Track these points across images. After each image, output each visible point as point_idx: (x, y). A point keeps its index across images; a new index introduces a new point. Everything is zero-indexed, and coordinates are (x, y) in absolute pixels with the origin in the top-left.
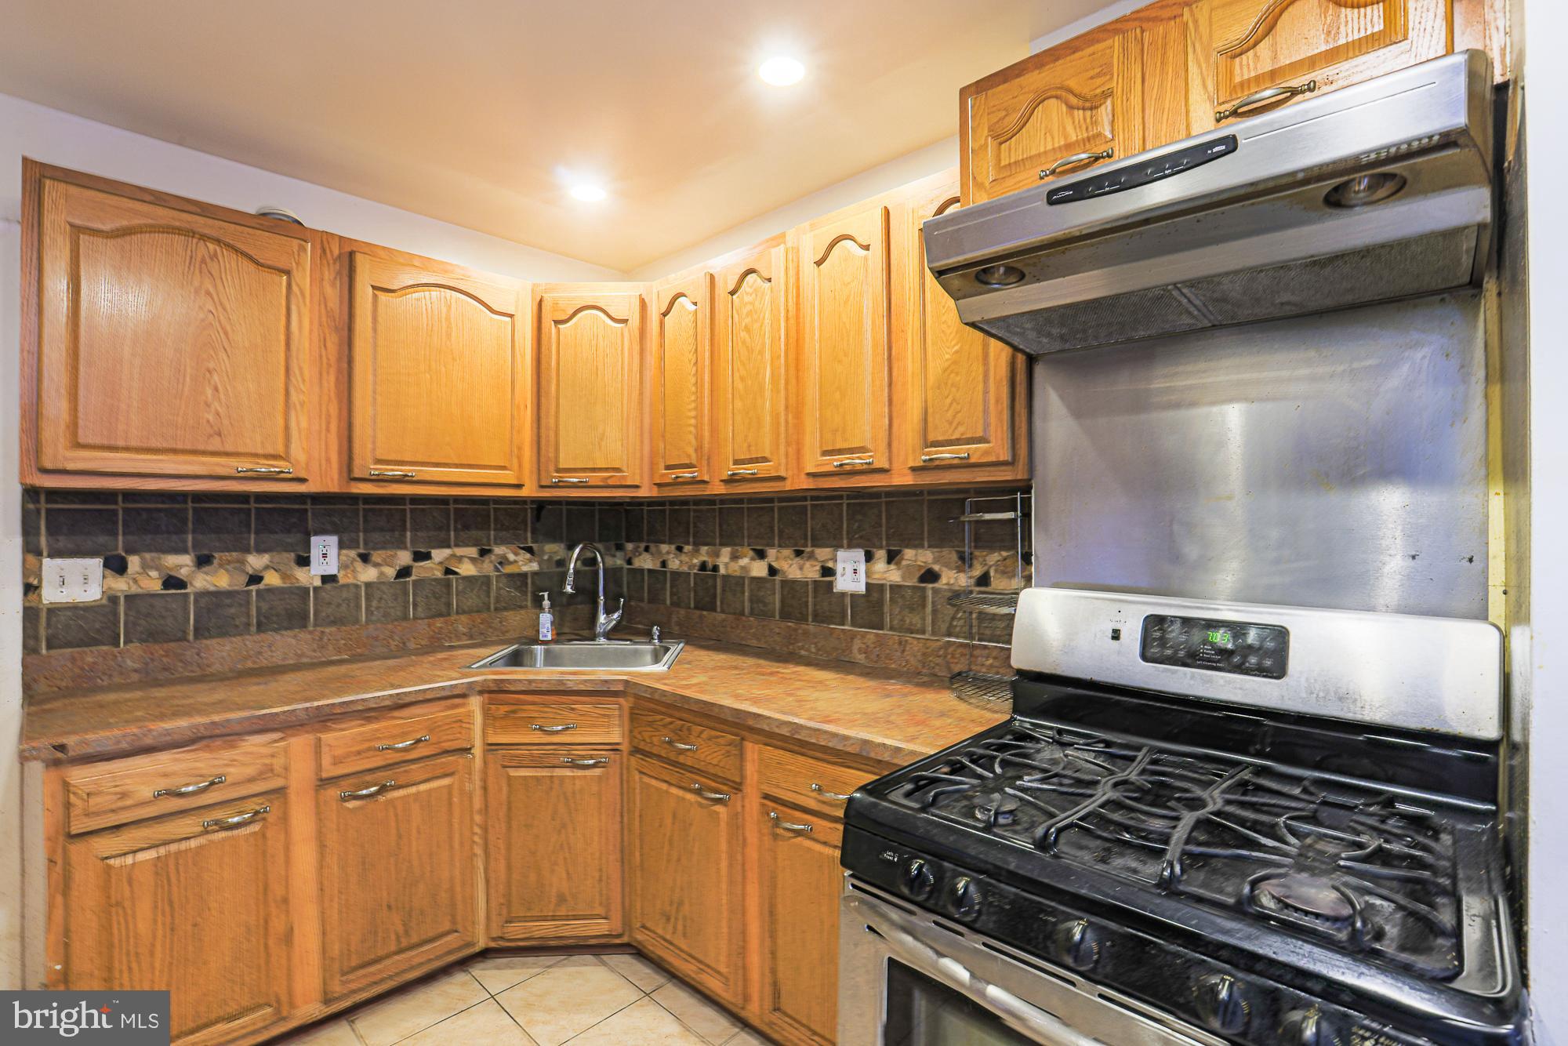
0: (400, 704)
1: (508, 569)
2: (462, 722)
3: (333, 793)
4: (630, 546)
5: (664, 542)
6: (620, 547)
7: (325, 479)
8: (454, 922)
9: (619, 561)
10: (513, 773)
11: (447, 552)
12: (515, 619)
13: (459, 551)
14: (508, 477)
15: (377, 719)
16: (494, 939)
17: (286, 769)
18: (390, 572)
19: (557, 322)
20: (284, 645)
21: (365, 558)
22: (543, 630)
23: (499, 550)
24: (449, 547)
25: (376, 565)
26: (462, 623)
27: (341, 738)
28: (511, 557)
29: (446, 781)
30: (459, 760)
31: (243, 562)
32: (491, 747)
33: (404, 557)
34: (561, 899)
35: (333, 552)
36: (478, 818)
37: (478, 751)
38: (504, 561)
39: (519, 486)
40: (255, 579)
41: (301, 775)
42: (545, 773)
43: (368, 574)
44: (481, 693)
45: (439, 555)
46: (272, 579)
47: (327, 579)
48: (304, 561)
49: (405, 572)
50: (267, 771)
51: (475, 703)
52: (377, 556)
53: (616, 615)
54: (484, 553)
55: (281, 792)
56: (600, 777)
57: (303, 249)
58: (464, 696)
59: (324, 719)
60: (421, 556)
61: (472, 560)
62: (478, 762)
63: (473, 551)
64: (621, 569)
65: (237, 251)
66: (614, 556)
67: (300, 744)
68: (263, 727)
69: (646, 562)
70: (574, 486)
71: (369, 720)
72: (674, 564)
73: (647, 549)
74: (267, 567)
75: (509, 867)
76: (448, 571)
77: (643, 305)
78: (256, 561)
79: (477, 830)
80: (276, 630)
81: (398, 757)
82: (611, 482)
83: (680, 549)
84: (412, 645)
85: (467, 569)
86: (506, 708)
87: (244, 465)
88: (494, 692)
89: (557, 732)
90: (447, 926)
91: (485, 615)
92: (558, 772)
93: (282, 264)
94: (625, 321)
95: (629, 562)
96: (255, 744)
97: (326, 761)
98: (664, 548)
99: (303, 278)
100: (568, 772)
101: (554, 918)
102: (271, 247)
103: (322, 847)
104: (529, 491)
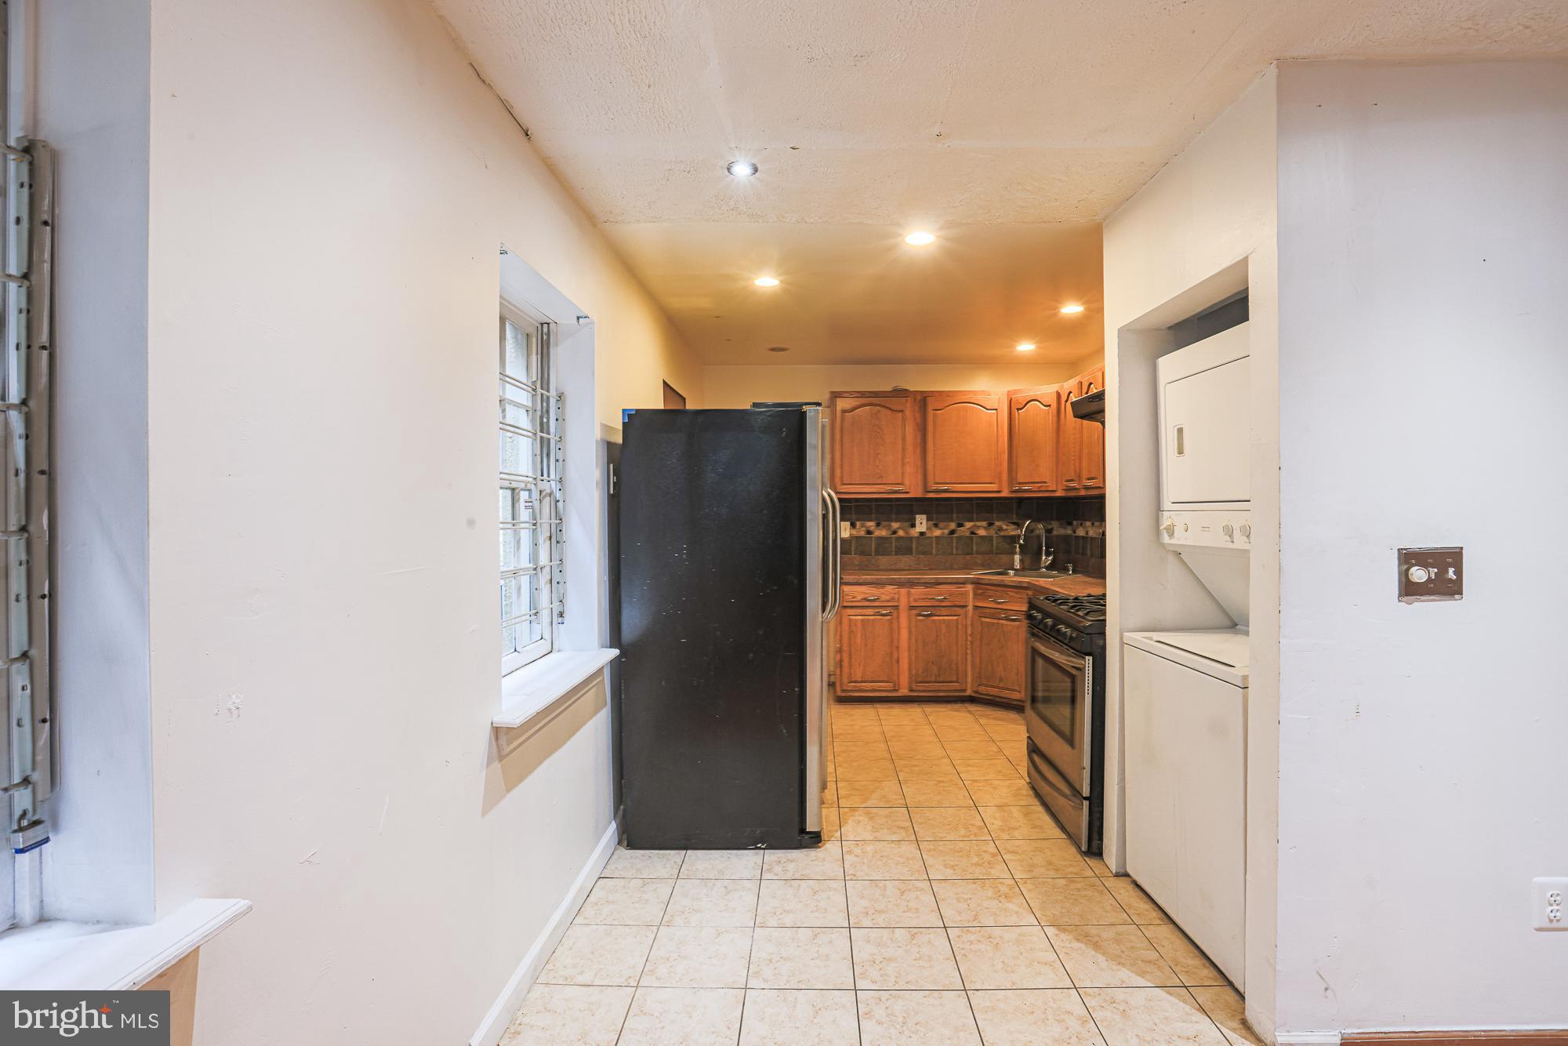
0: (938, 583)
1: (1002, 533)
2: (965, 594)
3: (914, 612)
4: (1075, 523)
5: (1086, 521)
6: (1070, 524)
7: (916, 492)
8: (958, 678)
9: (1069, 532)
10: (983, 619)
11: (971, 524)
12: (1004, 558)
13: (978, 524)
14: (994, 487)
15: (930, 587)
16: (975, 692)
17: (899, 599)
18: (946, 531)
19: (1018, 409)
20: (905, 560)
21: (936, 525)
22: (1016, 563)
23: (998, 523)
24: (972, 521)
25: (941, 529)
26: (979, 559)
27: (917, 591)
28: (1004, 527)
29: (956, 618)
30: (960, 611)
31: (890, 526)
32: (976, 607)
33: (953, 526)
34: (1001, 679)
35: (924, 522)
36: (969, 638)
37: (970, 608)
38: (1000, 529)
39: (999, 492)
40: (895, 532)
41: (903, 603)
42: (995, 621)
43: (937, 533)
44: (972, 583)
45: (968, 525)
46: (901, 533)
47: (922, 534)
48: (913, 525)
49: (952, 532)
50: (892, 599)
51: (969, 588)
52: (941, 525)
53: (1050, 558)
54: (991, 524)
55: (896, 607)
56: (1018, 626)
57: (907, 400)
58: (964, 583)
59: (911, 584)
60: (960, 525)
61: (985, 528)
62: (970, 613)
63: (984, 524)
64: (1070, 536)
65: (888, 408)
66: (1066, 528)
67: (903, 591)
68: (892, 583)
69: (1081, 532)
70: (1026, 491)
71: (927, 587)
72: (1091, 533)
73: (1081, 525)
74: (899, 528)
75: (981, 661)
76: (973, 533)
77: (1059, 395)
78: (895, 525)
79: (969, 643)
80: (902, 555)
81: (937, 604)
82: (1042, 489)
83: (1093, 524)
84: (955, 566)
85: (982, 532)
86: (981, 591)
87: (888, 488)
88: (977, 583)
89: (999, 603)
90: (954, 679)
91: (991, 556)
92: (1001, 621)
93: (901, 408)
94: (1049, 406)
95: (1074, 532)
96: (889, 588)
97: (911, 599)
98: (1088, 524)
99: (908, 413)
100: (1005, 622)
101: (998, 687)
102: (895, 403)
103: (910, 632)
104: (1005, 494)
